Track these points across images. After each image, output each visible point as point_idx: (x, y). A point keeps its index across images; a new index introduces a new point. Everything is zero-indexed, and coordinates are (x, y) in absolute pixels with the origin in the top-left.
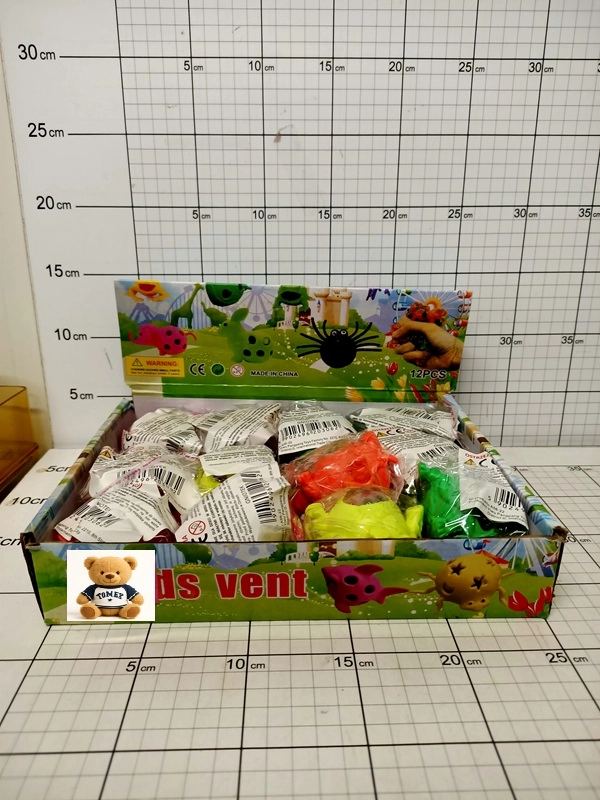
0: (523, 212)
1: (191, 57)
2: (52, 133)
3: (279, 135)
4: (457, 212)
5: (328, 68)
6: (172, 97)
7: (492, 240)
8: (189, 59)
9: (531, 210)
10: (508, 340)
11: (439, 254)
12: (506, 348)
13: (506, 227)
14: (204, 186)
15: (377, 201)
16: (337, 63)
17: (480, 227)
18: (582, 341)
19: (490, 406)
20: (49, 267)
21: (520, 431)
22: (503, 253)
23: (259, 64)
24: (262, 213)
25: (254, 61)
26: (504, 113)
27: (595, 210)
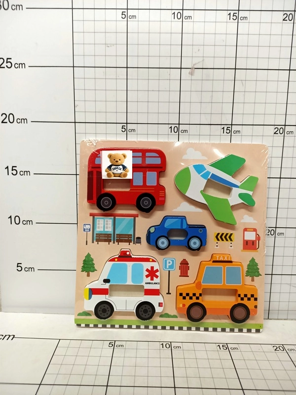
1: (127, 9)
2: (16, 66)
3: (193, 69)
5: (235, 18)
6: (111, 39)
8: (126, 11)
14: (132, 107)
16: (242, 14)
20: (7, 168)
23: (180, 14)
24: (176, 128)
25: (176, 12)
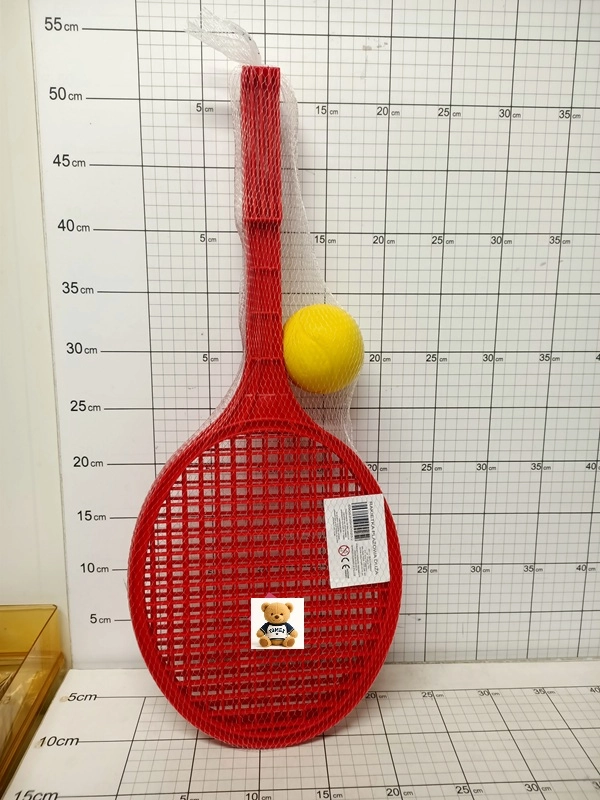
0: (484, 466)
1: (209, 352)
2: (90, 408)
4: (428, 466)
6: (192, 381)
7: (459, 488)
8: (207, 353)
9: (490, 465)
10: (478, 568)
11: (415, 499)
12: (476, 576)
13: (470, 477)
17: (448, 478)
18: (541, 570)
19: (465, 625)
20: (80, 512)
21: (492, 646)
22: (469, 498)
26: (464, 392)
27: (545, 464)
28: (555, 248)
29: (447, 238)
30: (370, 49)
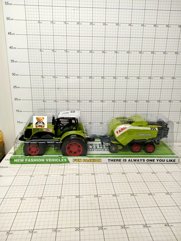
1: (43, 76)
3: (58, 88)
4: (90, 101)
6: (39, 82)
7: (97, 106)
9: (103, 101)
10: (101, 123)
11: (88, 108)
12: (101, 125)
13: (99, 104)
14: (45, 97)
15: (76, 99)
16: (68, 77)
17: (95, 104)
20: (16, 110)
22: (99, 108)
23: (55, 77)
24: (56, 101)
26: (98, 85)
27: (115, 101)
28: (116, 54)
29: (93, 51)
30: (75, 10)
